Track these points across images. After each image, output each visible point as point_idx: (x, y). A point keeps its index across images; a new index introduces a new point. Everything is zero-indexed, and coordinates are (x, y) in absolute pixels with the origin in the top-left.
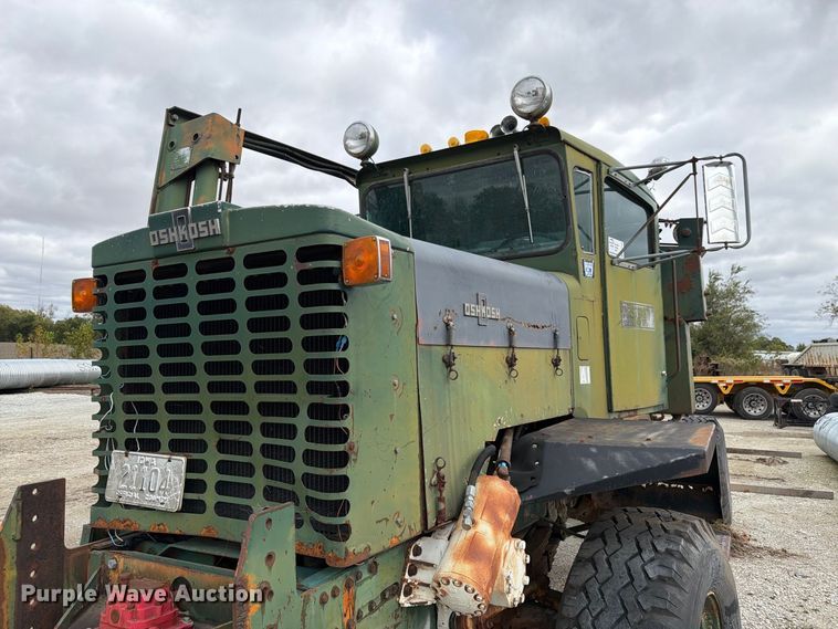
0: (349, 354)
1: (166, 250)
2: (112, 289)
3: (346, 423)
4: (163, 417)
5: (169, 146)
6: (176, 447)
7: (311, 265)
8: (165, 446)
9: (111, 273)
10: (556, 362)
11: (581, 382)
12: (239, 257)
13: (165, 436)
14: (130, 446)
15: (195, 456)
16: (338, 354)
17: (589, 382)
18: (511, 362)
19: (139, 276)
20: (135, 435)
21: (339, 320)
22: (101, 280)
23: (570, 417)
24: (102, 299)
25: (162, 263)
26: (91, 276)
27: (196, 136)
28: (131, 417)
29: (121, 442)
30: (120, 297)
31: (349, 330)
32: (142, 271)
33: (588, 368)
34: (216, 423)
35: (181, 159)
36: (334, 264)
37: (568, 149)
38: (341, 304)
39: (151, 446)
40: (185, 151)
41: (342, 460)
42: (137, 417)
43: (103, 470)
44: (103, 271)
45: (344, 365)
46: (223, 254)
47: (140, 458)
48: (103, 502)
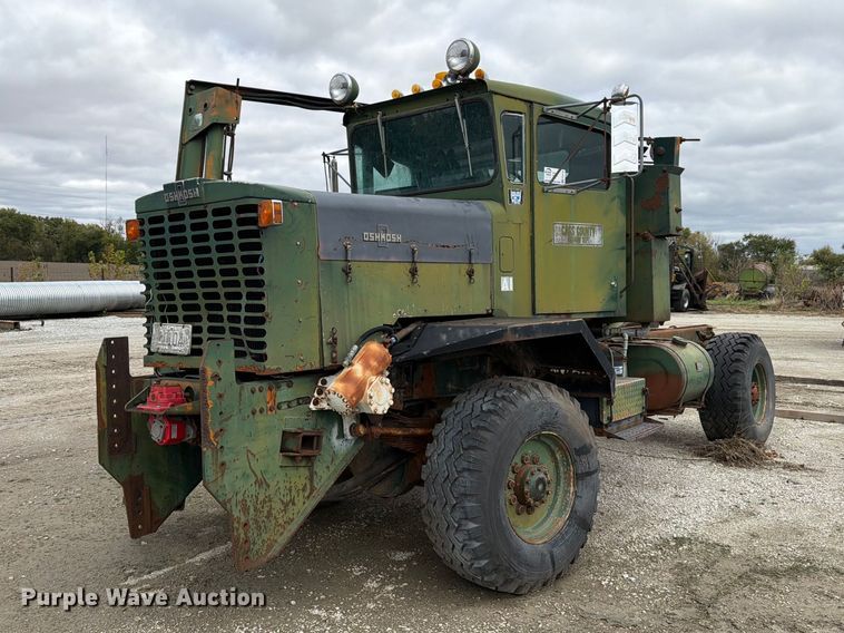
0: (264, 265)
1: (173, 205)
2: (147, 227)
3: (263, 302)
4: (179, 302)
5: (188, 112)
6: (187, 320)
7: (242, 216)
8: (181, 318)
9: (146, 217)
10: (470, 274)
11: (503, 289)
12: (209, 210)
13: (180, 313)
14: (163, 320)
15: (196, 324)
16: (258, 265)
17: (512, 289)
18: (414, 272)
19: (160, 219)
20: (165, 313)
21: (258, 246)
22: (141, 221)
23: (489, 315)
24: (142, 232)
25: (173, 212)
26: (135, 218)
27: (206, 105)
28: (163, 303)
29: (158, 318)
30: (153, 232)
31: (263, 252)
32: (162, 217)
33: (511, 279)
34: (206, 305)
35: (197, 122)
36: (253, 215)
37: (495, 97)
38: (259, 237)
39: (174, 320)
40: (199, 116)
41: (262, 321)
42: (166, 303)
43: (149, 336)
44: (143, 216)
45: (262, 271)
46: (202, 208)
47: (168, 327)
48: (150, 353)
